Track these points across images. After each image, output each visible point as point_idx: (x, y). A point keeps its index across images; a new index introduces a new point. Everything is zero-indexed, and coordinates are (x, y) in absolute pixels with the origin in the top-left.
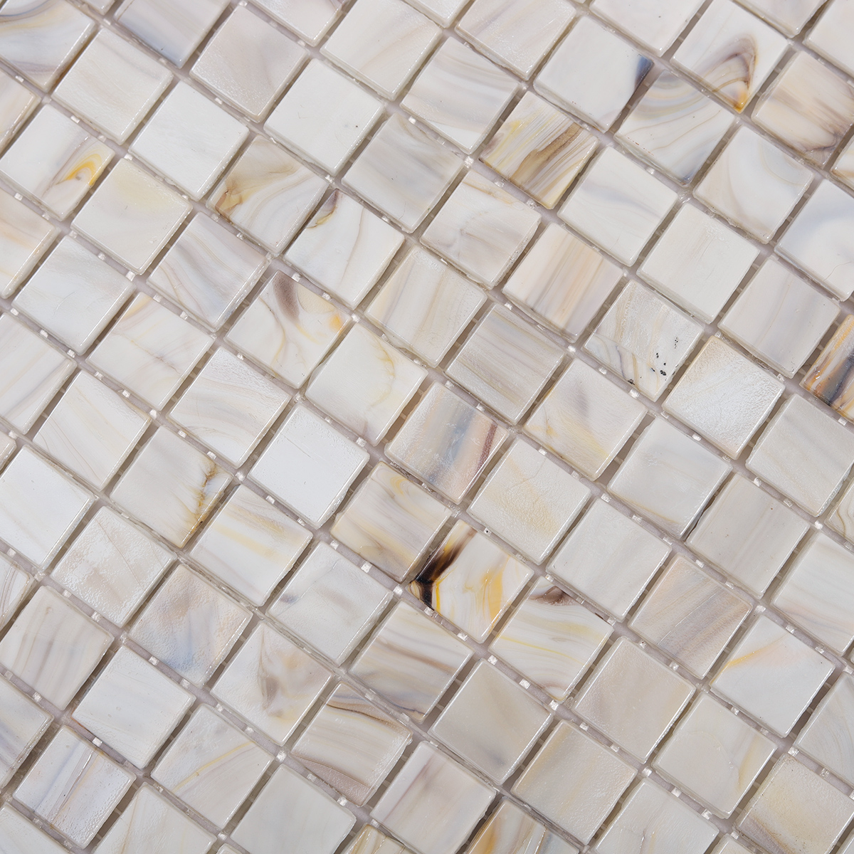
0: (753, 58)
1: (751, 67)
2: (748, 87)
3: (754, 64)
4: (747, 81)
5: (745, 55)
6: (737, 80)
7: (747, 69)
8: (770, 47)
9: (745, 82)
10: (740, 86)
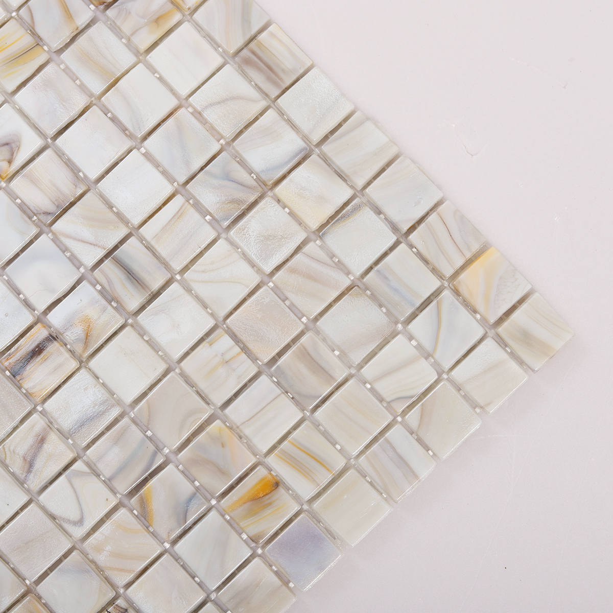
0: (17, 148)
1: (15, 153)
2: (10, 166)
3: (17, 152)
4: (10, 162)
5: (13, 145)
6: (4, 160)
7: (12, 154)
8: (30, 143)
9: (9, 162)
10: (5, 165)
